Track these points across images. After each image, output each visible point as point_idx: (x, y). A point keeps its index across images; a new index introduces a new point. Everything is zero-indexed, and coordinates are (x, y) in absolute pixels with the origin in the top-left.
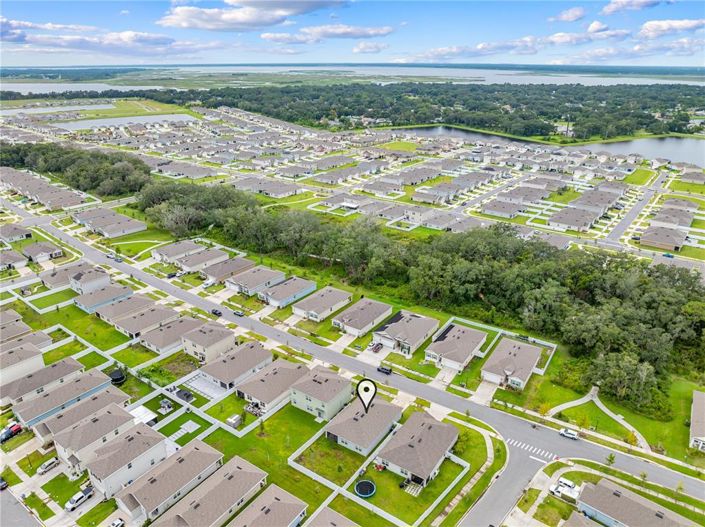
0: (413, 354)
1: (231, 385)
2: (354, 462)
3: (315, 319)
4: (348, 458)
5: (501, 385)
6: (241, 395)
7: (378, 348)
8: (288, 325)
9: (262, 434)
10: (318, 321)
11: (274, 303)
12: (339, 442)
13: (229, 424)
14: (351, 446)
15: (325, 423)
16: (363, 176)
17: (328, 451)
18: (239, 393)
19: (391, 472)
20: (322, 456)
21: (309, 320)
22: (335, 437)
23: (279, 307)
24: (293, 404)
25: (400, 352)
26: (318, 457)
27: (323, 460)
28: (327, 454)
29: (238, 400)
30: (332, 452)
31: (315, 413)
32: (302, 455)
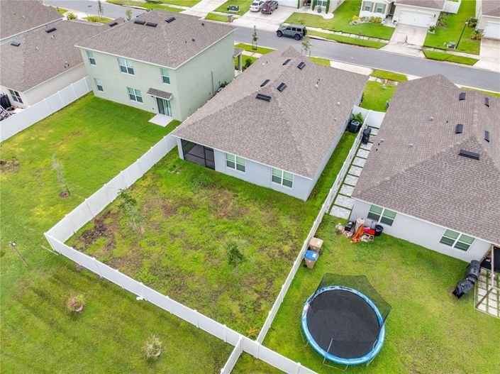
0: (336, 12)
2: (274, 222)
4: (253, 208)
12: (220, 167)
14: (258, 175)
15: (175, 123)
17: (189, 194)
19: (401, 244)
20: (170, 211)
22: (207, 154)
24: (98, 94)
25: (309, 11)
26: (158, 216)
27: (172, 224)
28: (187, 202)
30: (202, 197)
31: (149, 105)
32: (107, 213)
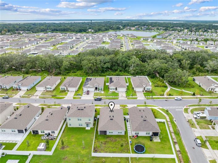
0: (104, 91)
1: (26, 130)
2: (122, 140)
3: (50, 90)
5: (143, 91)
6: (35, 133)
7: (88, 93)
8: (37, 96)
9: (63, 148)
10: (52, 90)
11: (24, 89)
12: (108, 134)
13: (41, 150)
14: (115, 133)
16: (32, 45)
18: (34, 132)
19: (141, 136)
20: (105, 144)
21: (47, 91)
22: (105, 132)
23: (28, 90)
24: (69, 126)
25: (98, 92)
27: (107, 145)
28: (106, 142)
29: (35, 136)
30: (108, 140)
31: (84, 126)
